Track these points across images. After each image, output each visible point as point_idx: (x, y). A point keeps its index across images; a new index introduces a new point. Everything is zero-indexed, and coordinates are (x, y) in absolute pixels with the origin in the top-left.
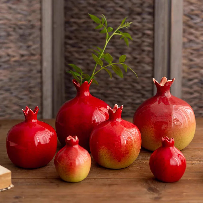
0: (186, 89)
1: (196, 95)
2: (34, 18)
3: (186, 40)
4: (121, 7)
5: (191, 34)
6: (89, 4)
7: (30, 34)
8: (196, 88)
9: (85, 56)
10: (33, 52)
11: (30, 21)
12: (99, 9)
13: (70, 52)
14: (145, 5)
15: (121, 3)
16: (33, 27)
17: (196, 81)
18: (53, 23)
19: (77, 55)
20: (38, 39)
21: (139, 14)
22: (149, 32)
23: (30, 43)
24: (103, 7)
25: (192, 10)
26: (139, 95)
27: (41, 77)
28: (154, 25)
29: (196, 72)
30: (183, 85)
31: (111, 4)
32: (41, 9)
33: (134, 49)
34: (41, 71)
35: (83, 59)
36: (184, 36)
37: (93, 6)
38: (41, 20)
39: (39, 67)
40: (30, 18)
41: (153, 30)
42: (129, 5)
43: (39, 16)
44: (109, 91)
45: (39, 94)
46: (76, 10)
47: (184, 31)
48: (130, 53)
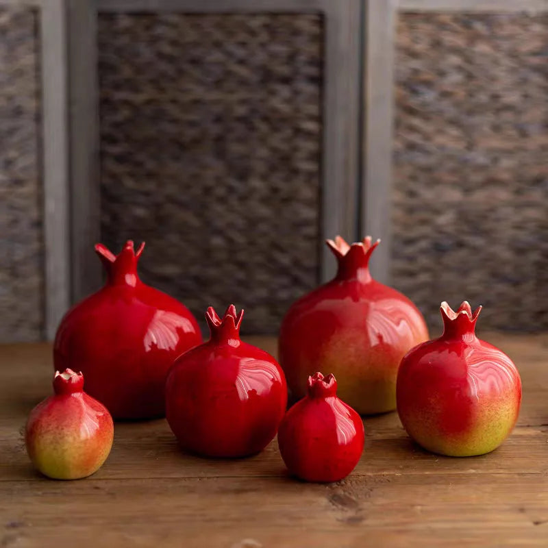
0: (401, 265)
1: (424, 278)
2: (21, 91)
3: (399, 145)
4: (242, 62)
5: (412, 129)
6: (161, 56)
7: (11, 132)
8: (424, 261)
9: (150, 186)
10: (21, 176)
11: (10, 98)
12: (187, 67)
13: (114, 176)
14: (302, 58)
15: (240, 53)
16: (18, 112)
17: (423, 244)
18: (70, 102)
19: (129, 183)
20: (33, 144)
21: (286, 81)
22: (311, 126)
23: (12, 154)
24: (195, 62)
25: (416, 72)
26: (285, 280)
27: (41, 239)
28: (322, 109)
29: (424, 222)
30: (395, 255)
31: (216, 56)
32: (38, 68)
33: (273, 168)
34: (39, 224)
35: (147, 194)
36: (396, 136)
37: (170, 59)
38: (38, 94)
39: (34, 214)
40: (10, 90)
41: (320, 119)
42: (260, 57)
43: (32, 86)
44: (212, 272)
45: (34, 281)
46: (127, 72)
47: (398, 124)
48: (264, 177)
